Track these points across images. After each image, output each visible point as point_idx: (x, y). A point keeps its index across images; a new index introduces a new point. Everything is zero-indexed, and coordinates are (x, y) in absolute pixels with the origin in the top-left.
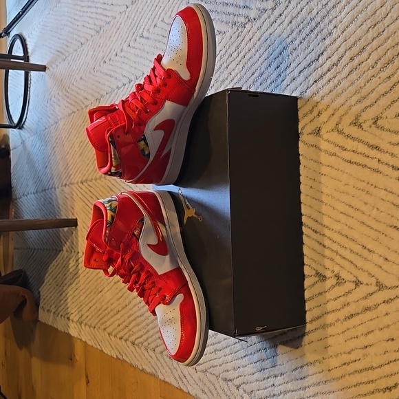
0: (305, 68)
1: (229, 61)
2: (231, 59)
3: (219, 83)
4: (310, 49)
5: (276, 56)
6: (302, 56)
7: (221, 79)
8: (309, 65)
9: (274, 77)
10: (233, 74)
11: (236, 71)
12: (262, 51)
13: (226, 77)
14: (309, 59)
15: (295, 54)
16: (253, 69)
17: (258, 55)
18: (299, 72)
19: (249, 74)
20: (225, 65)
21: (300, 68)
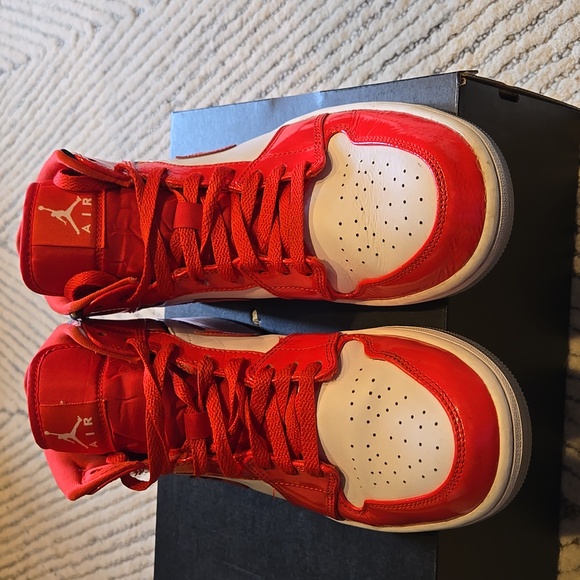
0: (396, 55)
1: (219, 39)
2: (225, 34)
3: (196, 81)
4: (409, 17)
5: (330, 29)
6: (390, 30)
7: (202, 72)
8: (406, 50)
9: (322, 71)
10: (229, 63)
11: (237, 57)
12: (296, 18)
13: (213, 69)
14: (405, 38)
15: (373, 27)
16: (275, 55)
17: (286, 27)
18: (381, 62)
19: (265, 65)
20: (211, 45)
21: (386, 53)
